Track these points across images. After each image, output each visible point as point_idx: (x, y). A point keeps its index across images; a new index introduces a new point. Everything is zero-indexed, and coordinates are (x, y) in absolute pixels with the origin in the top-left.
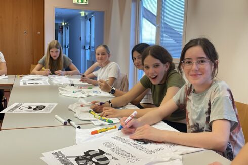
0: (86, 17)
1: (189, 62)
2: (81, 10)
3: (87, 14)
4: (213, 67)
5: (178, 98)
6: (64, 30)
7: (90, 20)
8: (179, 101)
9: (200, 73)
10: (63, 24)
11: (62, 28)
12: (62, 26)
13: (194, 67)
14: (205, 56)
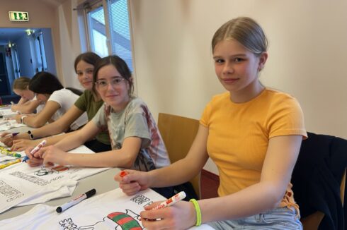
0: (33, 35)
1: (103, 83)
2: (27, 29)
3: (34, 31)
4: (128, 85)
5: (98, 120)
6: (12, 52)
7: (38, 39)
8: (99, 122)
9: (116, 93)
10: (10, 46)
11: (10, 51)
12: (10, 48)
13: (110, 87)
14: (118, 75)
